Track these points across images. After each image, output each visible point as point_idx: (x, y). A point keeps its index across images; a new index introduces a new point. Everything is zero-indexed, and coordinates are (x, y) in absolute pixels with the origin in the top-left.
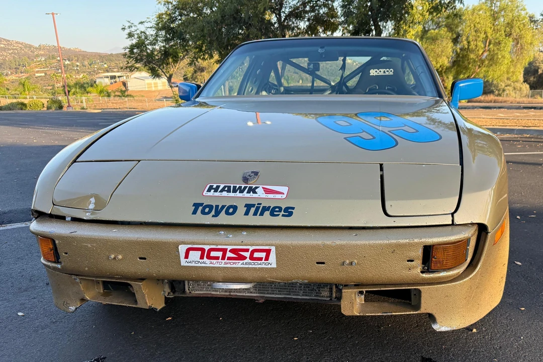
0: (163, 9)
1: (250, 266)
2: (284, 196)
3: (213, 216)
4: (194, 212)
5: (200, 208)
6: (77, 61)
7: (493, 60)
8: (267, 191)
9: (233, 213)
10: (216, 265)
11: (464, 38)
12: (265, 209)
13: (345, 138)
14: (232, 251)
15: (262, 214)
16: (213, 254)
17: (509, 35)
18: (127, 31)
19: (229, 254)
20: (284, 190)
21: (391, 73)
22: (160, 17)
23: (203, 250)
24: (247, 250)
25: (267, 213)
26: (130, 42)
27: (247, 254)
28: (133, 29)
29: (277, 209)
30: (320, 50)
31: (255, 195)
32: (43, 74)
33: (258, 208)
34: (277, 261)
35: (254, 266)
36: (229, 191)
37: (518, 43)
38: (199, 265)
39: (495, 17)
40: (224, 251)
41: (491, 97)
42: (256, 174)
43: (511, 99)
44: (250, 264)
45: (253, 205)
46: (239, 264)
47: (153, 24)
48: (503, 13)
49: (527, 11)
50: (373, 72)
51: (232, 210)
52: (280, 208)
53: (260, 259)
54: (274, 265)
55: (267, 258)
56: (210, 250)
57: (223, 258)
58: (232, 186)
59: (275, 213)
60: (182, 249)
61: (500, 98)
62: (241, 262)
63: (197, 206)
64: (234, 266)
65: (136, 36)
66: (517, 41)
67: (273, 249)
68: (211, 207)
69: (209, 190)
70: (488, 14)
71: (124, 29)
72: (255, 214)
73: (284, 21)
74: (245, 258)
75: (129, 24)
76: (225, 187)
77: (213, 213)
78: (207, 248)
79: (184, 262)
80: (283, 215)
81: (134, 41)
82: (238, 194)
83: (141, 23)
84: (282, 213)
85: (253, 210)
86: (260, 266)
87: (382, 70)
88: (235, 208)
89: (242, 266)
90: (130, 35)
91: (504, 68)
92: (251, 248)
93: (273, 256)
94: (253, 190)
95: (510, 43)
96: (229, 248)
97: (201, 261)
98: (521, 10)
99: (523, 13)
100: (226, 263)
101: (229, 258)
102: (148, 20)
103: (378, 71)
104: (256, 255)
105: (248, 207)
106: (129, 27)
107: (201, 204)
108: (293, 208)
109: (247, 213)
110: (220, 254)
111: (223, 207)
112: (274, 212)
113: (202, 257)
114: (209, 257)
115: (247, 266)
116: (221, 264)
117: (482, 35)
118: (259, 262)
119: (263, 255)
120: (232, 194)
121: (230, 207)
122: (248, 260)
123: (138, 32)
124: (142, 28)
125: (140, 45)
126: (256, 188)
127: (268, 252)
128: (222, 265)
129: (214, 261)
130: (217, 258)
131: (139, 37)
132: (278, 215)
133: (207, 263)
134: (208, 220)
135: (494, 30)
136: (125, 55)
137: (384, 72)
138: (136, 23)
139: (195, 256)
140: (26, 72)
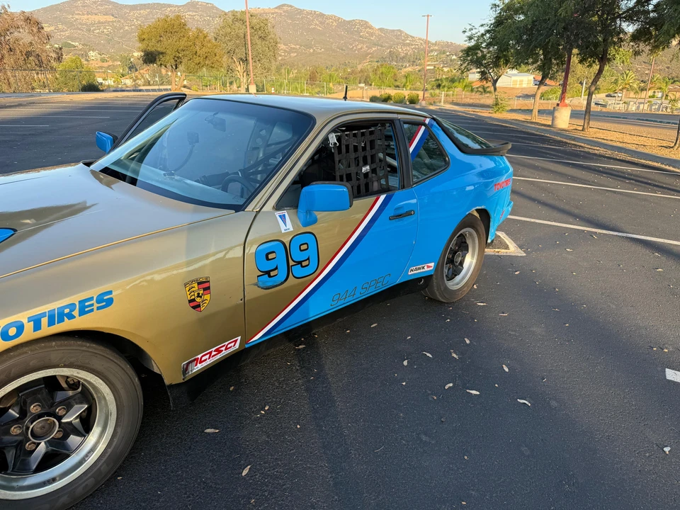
18: (468, 34)
28: (474, 32)
32: (432, 67)
65: (476, 39)
71: (464, 32)
75: (471, 27)
81: (473, 43)
83: (482, 25)
90: (471, 38)
106: (471, 29)
123: (479, 34)
124: (482, 30)
140: (420, 65)
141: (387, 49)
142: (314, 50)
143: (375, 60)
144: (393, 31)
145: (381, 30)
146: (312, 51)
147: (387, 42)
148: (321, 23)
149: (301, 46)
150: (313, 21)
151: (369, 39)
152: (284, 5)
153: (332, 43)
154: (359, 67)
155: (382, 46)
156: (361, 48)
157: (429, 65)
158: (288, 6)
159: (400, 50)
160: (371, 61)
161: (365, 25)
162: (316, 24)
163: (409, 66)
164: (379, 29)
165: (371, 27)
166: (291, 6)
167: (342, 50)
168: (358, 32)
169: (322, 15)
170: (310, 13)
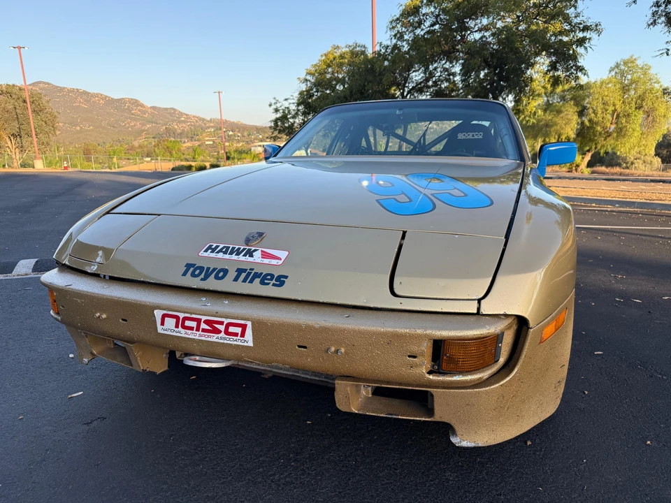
0: (304, 87)
1: (225, 342)
2: (280, 262)
3: (202, 279)
4: (184, 274)
5: (192, 269)
6: (239, 132)
7: (621, 132)
8: (265, 255)
9: (222, 278)
10: (190, 337)
11: (591, 111)
12: (257, 275)
13: (377, 201)
14: (207, 322)
15: (251, 282)
16: (188, 323)
17: (639, 107)
18: (274, 107)
19: (203, 326)
20: (283, 254)
21: (481, 137)
22: (301, 93)
23: (177, 318)
24: (222, 323)
25: (257, 280)
26: (275, 116)
27: (219, 327)
28: (278, 105)
29: (269, 277)
30: (398, 112)
31: (250, 259)
32: (211, 143)
33: (249, 274)
34: (253, 339)
35: (229, 342)
36: (225, 253)
37: (648, 116)
38: (174, 334)
39: (625, 89)
40: (199, 321)
41: (617, 170)
42: (261, 234)
43: (639, 172)
44: (225, 339)
45: (244, 270)
46: (214, 338)
47: (295, 101)
48: (634, 86)
49: (662, 83)
50: (461, 136)
51: (221, 273)
52: (272, 276)
53: (236, 335)
54: (251, 344)
55: (243, 335)
56: (185, 319)
57: (198, 329)
58: (231, 246)
59: (266, 281)
60: (158, 314)
61: (627, 171)
62: (216, 335)
63: (189, 266)
64: (209, 339)
65: (281, 111)
66: (648, 114)
67: (249, 324)
68: (201, 269)
69: (206, 251)
70: (618, 86)
71: (270, 105)
72: (244, 281)
73: (407, 95)
74: (219, 332)
75: (273, 101)
76: (224, 247)
77: (202, 276)
78: (182, 315)
79: (160, 329)
80: (274, 285)
81: (279, 115)
82: (234, 257)
83: (286, 100)
84: (274, 281)
85: (244, 275)
86: (235, 343)
87: (471, 134)
88: (226, 272)
89: (217, 340)
90: (277, 110)
91: (634, 140)
92: (226, 321)
93: (249, 332)
94: (250, 253)
95: (640, 115)
96: (204, 318)
97: (176, 329)
98: (655, 83)
99: (657, 86)
100: (200, 336)
101: (204, 330)
102: (292, 98)
103: (466, 135)
104: (232, 329)
105: (240, 271)
106: (275, 103)
107: (193, 265)
108: (286, 277)
109: (236, 279)
110: (194, 324)
111: (214, 269)
112: (265, 279)
113: (177, 326)
114: (184, 327)
115: (222, 341)
116: (195, 335)
117: (611, 108)
118: (235, 338)
119: (239, 330)
120: (227, 256)
121: (222, 270)
122: (222, 334)
123: (283, 107)
124: (286, 104)
125: (284, 118)
126: (255, 250)
127: (244, 327)
128: (197, 337)
129: (189, 332)
130: (191, 329)
131: (283, 112)
132: (268, 284)
133: (182, 333)
134: (196, 283)
135: (623, 102)
136: (270, 127)
137: (473, 136)
138: (281, 99)
139: (170, 322)
140: (198, 140)
141: (163, 126)
142: (81, 128)
143: (151, 136)
144: (166, 109)
145: (154, 108)
146: (78, 128)
147: (162, 120)
148: (86, 101)
149: (65, 123)
150: (76, 98)
151: (142, 117)
152: (40, 82)
153: (102, 121)
154: (136, 144)
155: (156, 123)
156: (135, 126)
157: (208, 140)
158: (44, 83)
159: (176, 127)
160: (147, 138)
161: (136, 103)
162: (80, 102)
163: (188, 141)
164: (151, 107)
165: (142, 106)
166: (48, 84)
167: (114, 127)
168: (129, 110)
169: (85, 93)
170: (72, 91)
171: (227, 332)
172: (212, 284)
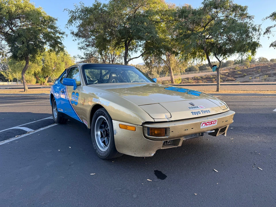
3: (197, 115)
10: (207, 127)
12: (205, 111)
17: (63, 61)
23: (205, 123)
27: (213, 122)
34: (217, 123)
35: (213, 126)
38: (204, 127)
40: (209, 122)
46: (211, 125)
51: (199, 112)
63: (192, 113)
67: (217, 120)
68: (195, 112)
78: (206, 122)
79: (201, 128)
85: (203, 112)
93: (217, 121)
95: (64, 64)
96: (210, 121)
100: (209, 126)
101: (210, 124)
114: (206, 125)
117: (53, 61)
122: (213, 124)
127: (216, 121)
130: (207, 125)
132: (208, 112)
171: (214, 123)
172: (199, 115)
